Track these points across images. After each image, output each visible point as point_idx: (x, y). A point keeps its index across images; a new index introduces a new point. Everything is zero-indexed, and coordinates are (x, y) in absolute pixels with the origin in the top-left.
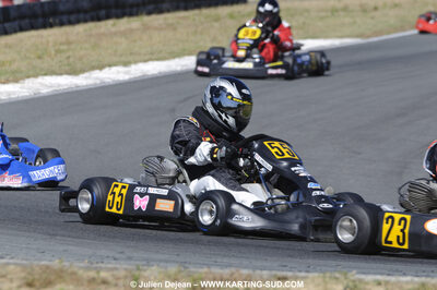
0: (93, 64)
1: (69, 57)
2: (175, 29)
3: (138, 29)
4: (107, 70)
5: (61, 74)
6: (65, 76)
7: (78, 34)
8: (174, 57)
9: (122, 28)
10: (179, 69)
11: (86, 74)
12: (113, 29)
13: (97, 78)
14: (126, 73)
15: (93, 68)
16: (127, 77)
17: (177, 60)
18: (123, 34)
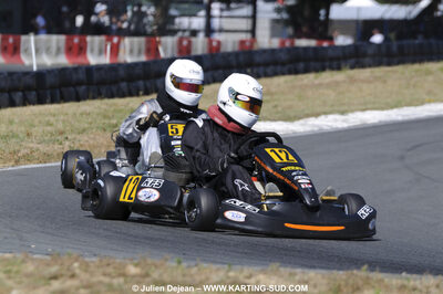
0: (306, 112)
1: (276, 106)
2: (385, 82)
3: (344, 82)
4: (323, 117)
5: (274, 120)
6: (280, 122)
7: (279, 85)
8: (392, 108)
9: (327, 81)
10: (400, 118)
11: (302, 121)
12: (316, 82)
13: (314, 125)
14: (344, 121)
15: (308, 116)
16: (345, 125)
17: (395, 110)
18: (328, 86)
